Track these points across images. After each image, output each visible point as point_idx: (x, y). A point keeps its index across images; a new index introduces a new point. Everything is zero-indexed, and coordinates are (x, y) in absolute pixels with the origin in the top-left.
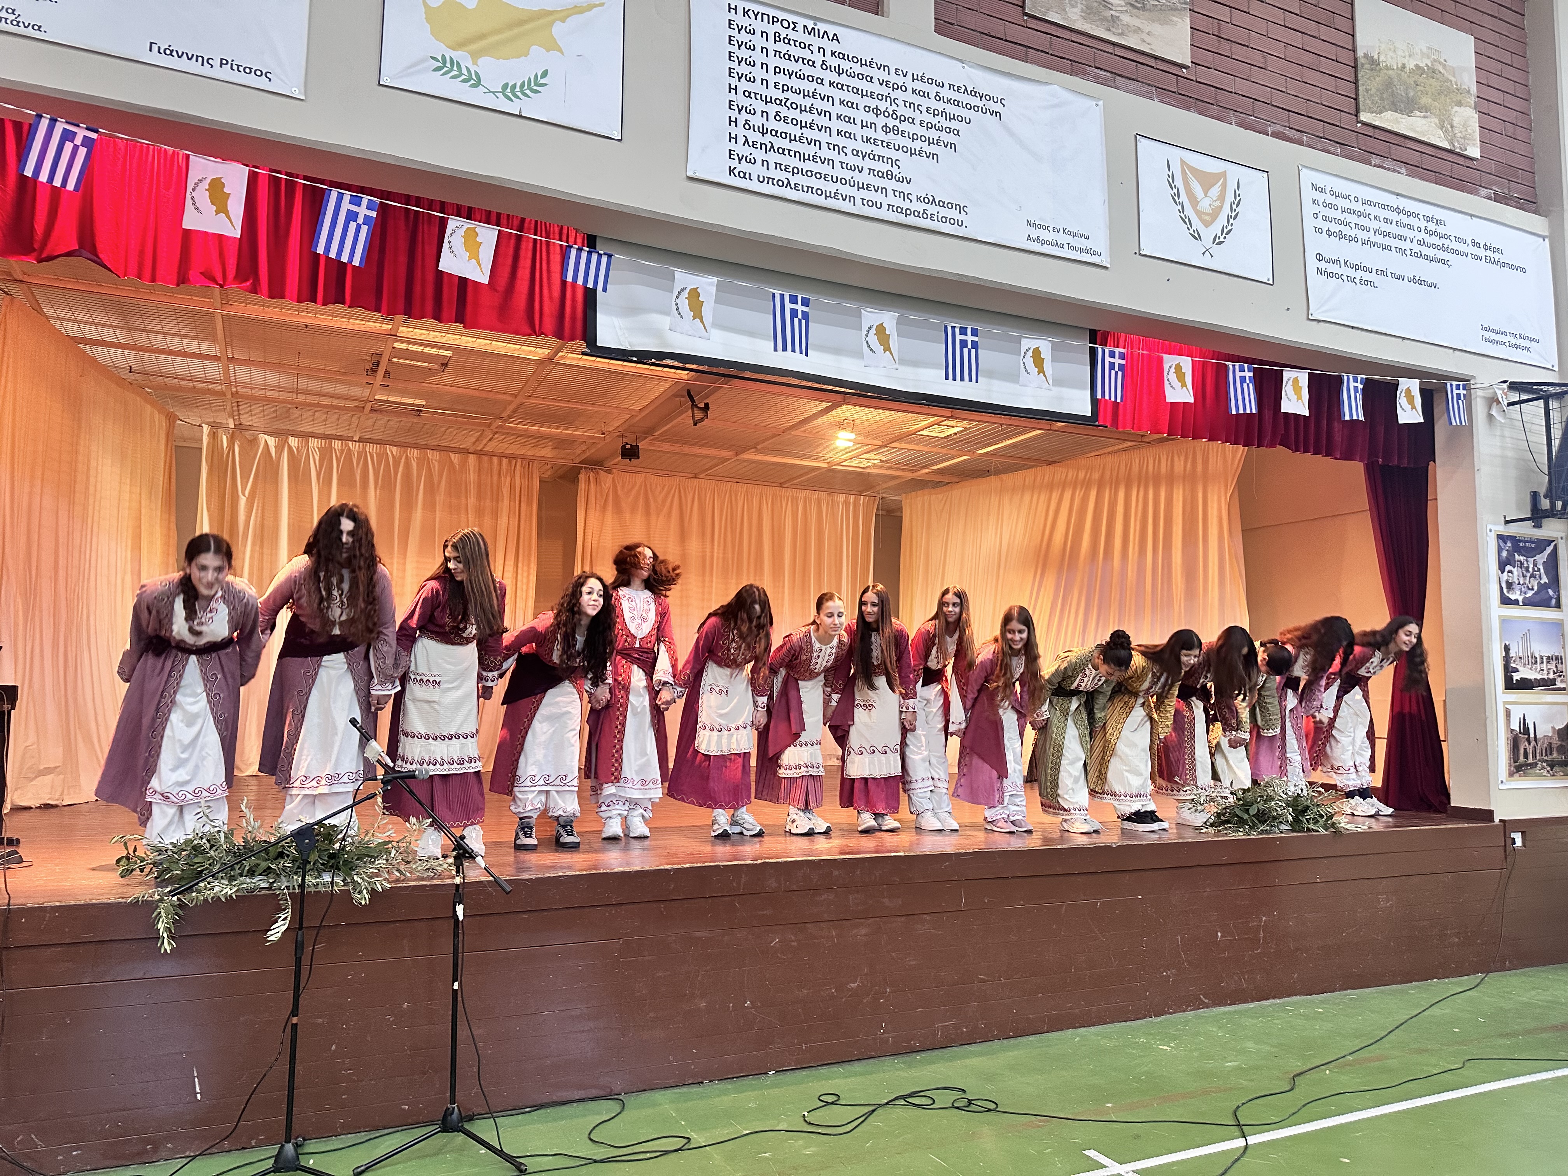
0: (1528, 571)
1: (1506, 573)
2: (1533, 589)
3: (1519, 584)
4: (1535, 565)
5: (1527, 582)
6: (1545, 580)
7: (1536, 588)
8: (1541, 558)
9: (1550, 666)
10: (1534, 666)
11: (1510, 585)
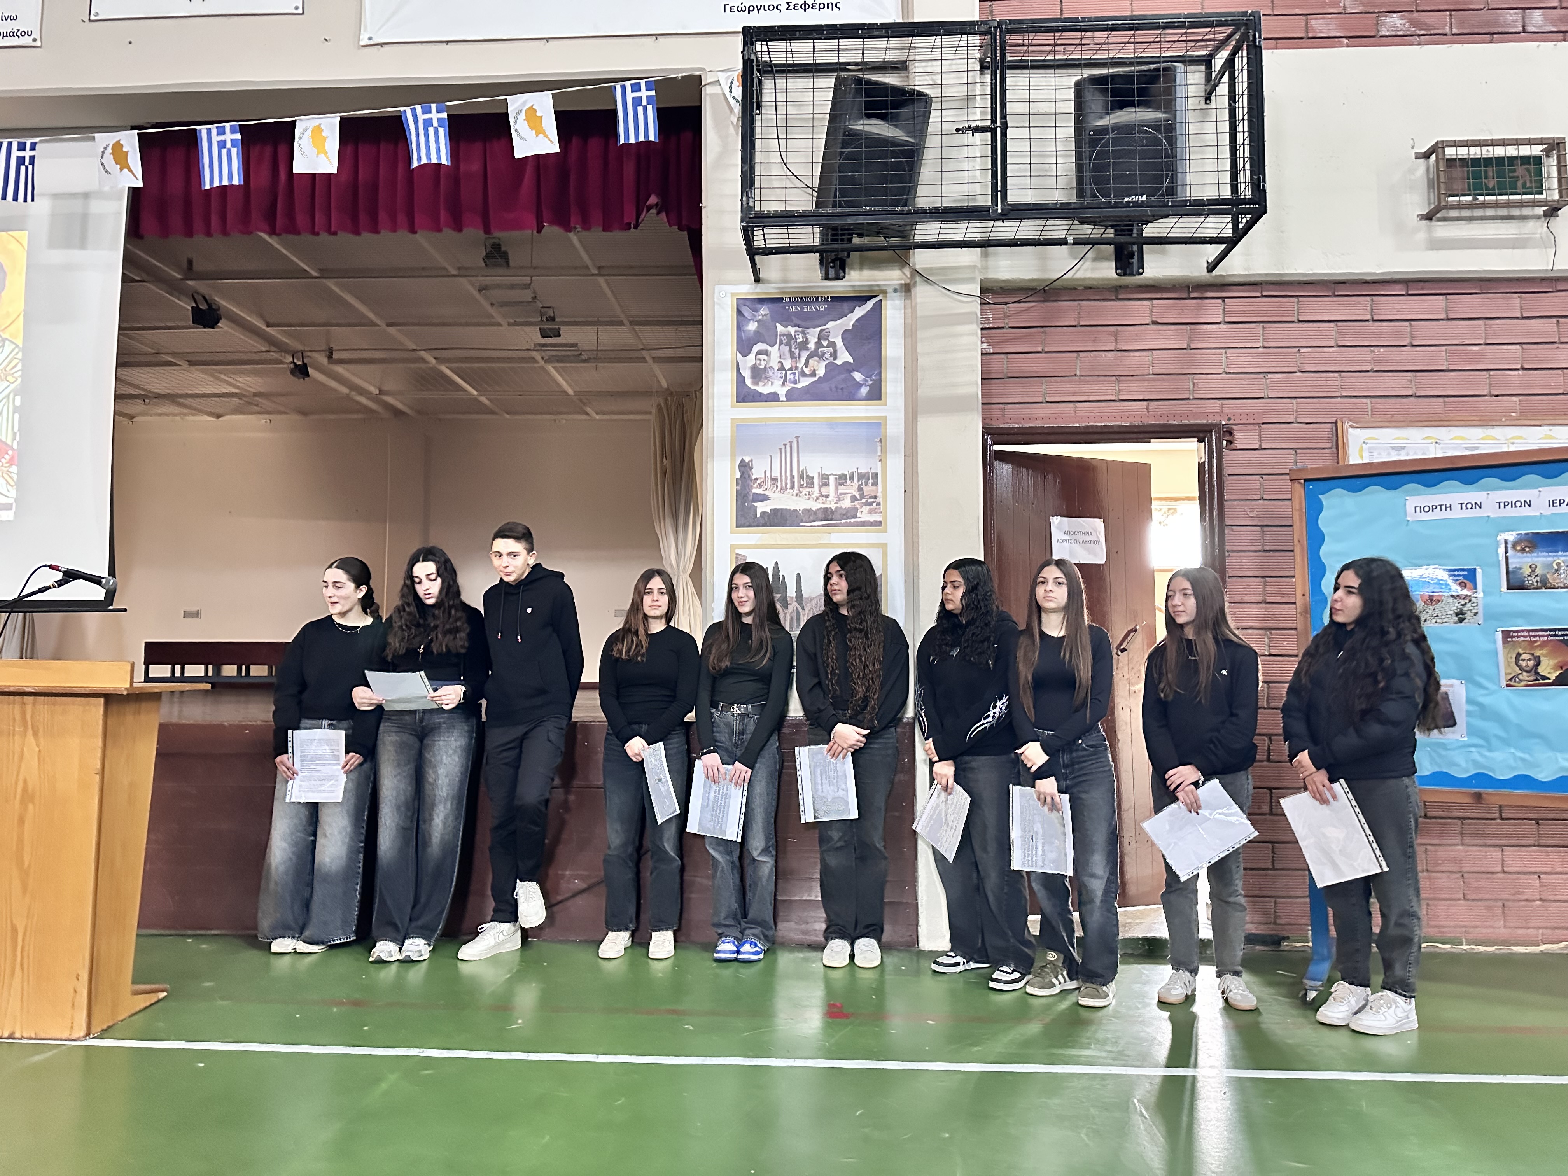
0: (804, 345)
1: (752, 356)
3: (782, 368)
5: (801, 364)
6: (844, 357)
7: (821, 372)
8: (839, 326)
9: (842, 490)
10: (805, 491)
11: (758, 373)
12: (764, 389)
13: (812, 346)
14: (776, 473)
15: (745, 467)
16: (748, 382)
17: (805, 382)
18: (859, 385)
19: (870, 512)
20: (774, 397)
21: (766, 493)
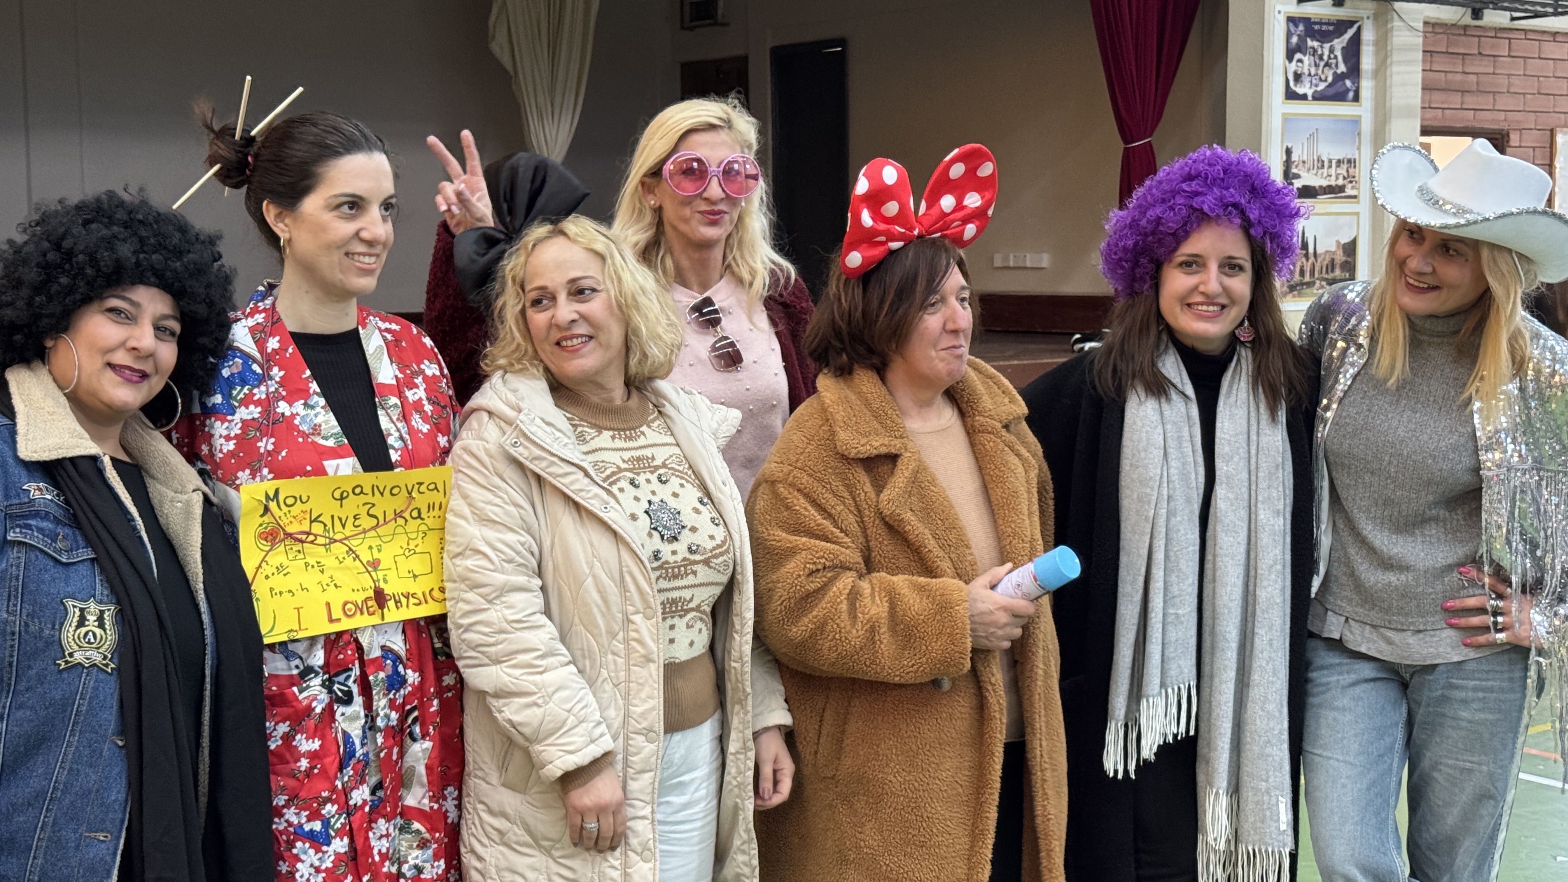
0: (1321, 58)
1: (1294, 62)
2: (1326, 80)
3: (1310, 75)
4: (1331, 51)
5: (1320, 72)
6: (1342, 68)
7: (1330, 79)
8: (1339, 43)
9: (1339, 171)
10: (1320, 171)
11: (1298, 77)
12: (1300, 90)
13: (1325, 57)
14: (1305, 158)
15: (1288, 152)
16: (1292, 83)
17: (1322, 86)
18: (1348, 90)
19: (1353, 188)
20: (1304, 97)
21: (1301, 173)
